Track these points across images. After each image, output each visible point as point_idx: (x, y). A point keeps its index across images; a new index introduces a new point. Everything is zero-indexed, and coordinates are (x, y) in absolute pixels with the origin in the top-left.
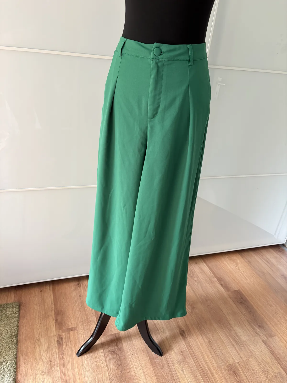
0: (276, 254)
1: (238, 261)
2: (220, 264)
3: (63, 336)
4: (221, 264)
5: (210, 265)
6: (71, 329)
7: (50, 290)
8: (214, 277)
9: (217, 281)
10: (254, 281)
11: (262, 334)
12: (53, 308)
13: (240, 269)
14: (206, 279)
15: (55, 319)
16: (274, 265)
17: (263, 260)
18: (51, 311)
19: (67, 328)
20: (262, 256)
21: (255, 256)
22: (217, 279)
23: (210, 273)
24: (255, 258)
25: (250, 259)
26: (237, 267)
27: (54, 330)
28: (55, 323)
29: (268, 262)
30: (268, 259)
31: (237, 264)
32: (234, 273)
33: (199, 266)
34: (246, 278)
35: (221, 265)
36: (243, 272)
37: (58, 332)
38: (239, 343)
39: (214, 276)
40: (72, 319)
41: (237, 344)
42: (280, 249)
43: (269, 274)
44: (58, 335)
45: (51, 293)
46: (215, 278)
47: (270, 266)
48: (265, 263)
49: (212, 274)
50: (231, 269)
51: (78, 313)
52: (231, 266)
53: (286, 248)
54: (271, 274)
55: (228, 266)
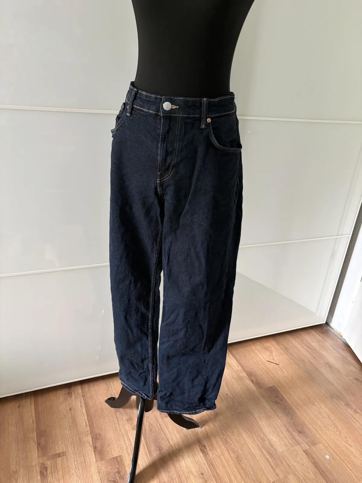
0: (319, 336)
1: (273, 349)
2: (249, 354)
3: (47, 464)
4: (251, 354)
5: (237, 356)
6: (59, 455)
7: (31, 403)
8: (242, 371)
9: (247, 377)
10: (292, 374)
11: (303, 442)
12: (35, 429)
13: (275, 359)
14: (233, 374)
15: (38, 443)
16: (317, 351)
17: (303, 345)
18: (33, 432)
19: (53, 454)
20: (302, 340)
21: (293, 341)
22: (246, 374)
23: (237, 367)
25: (287, 345)
26: (271, 356)
27: (36, 458)
28: (37, 447)
29: (310, 347)
30: (309, 344)
31: (271, 352)
34: (283, 370)
36: (279, 362)
37: (41, 461)
38: (274, 456)
40: (59, 440)
41: (272, 457)
42: (323, 329)
43: (311, 362)
44: (42, 463)
45: (33, 407)
47: (311, 353)
48: (305, 349)
49: (240, 367)
50: (264, 360)
51: (67, 432)
52: (264, 356)
53: (331, 328)
54: (313, 362)
55: (261, 356)
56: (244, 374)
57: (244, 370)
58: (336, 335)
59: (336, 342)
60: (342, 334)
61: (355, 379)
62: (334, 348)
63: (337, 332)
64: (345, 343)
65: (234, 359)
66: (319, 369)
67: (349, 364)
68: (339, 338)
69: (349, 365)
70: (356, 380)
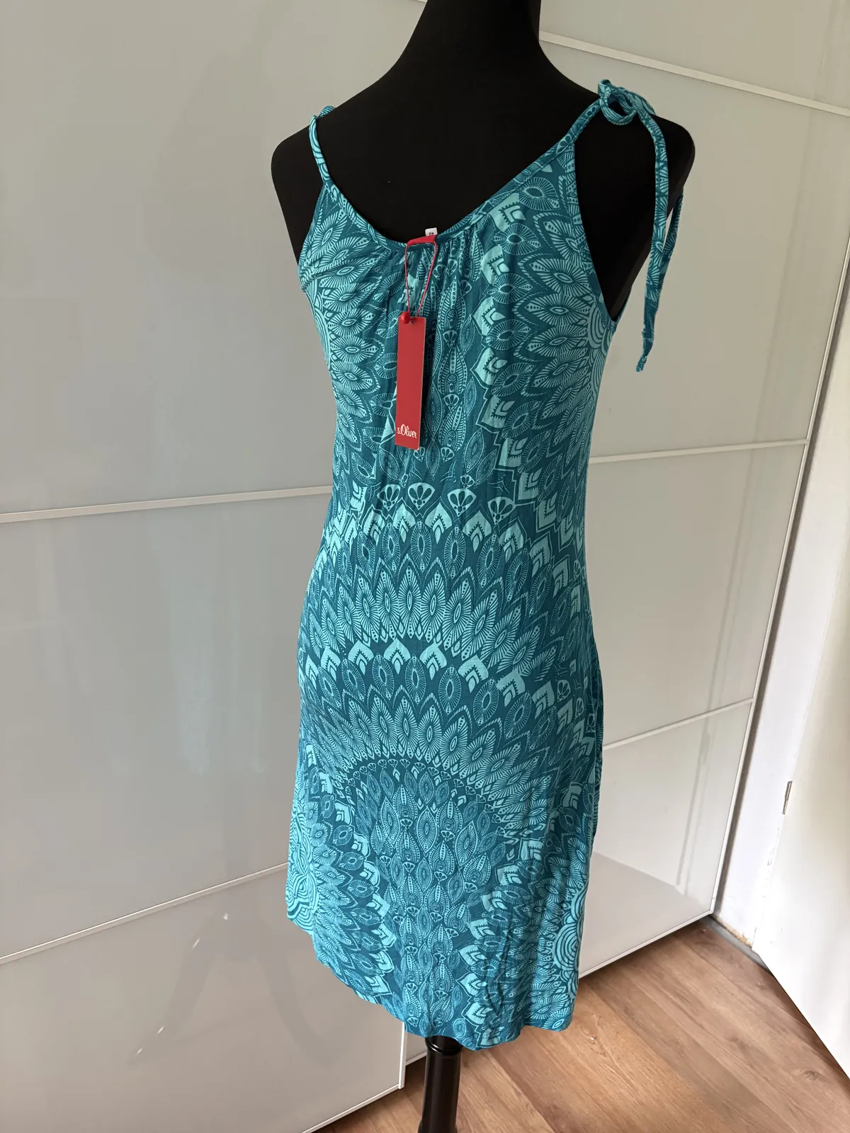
0: (699, 958)
1: (595, 1017)
2: (541, 1046)
4: (545, 1047)
5: (511, 1061)
8: (532, 1111)
9: (547, 1126)
10: (657, 1090)
13: (606, 1048)
14: (510, 1124)
16: (702, 1006)
17: (666, 992)
20: (661, 976)
21: (642, 986)
22: (544, 1117)
23: (516, 1098)
24: (642, 989)
25: (628, 1000)
26: (594, 1043)
29: (684, 997)
30: (678, 983)
31: (593, 1032)
32: (590, 1070)
33: (479, 1078)
34: (632, 1081)
35: (544, 1050)
36: (619, 1059)
39: (533, 1105)
42: (703, 932)
43: (697, 1044)
46: (538, 1113)
47: (691, 1014)
48: (673, 1002)
49: (525, 1099)
50: (579, 1060)
52: (578, 1046)
53: (720, 929)
54: (699, 1041)
55: (570, 1048)
56: (538, 1119)
57: (537, 1104)
58: (734, 946)
59: (741, 967)
60: (749, 942)
61: (806, 1073)
62: (740, 988)
63: (737, 934)
64: (758, 964)
65: (503, 1072)
66: (718, 1060)
67: (784, 1030)
68: (744, 953)
69: (784, 1033)
70: (812, 1076)
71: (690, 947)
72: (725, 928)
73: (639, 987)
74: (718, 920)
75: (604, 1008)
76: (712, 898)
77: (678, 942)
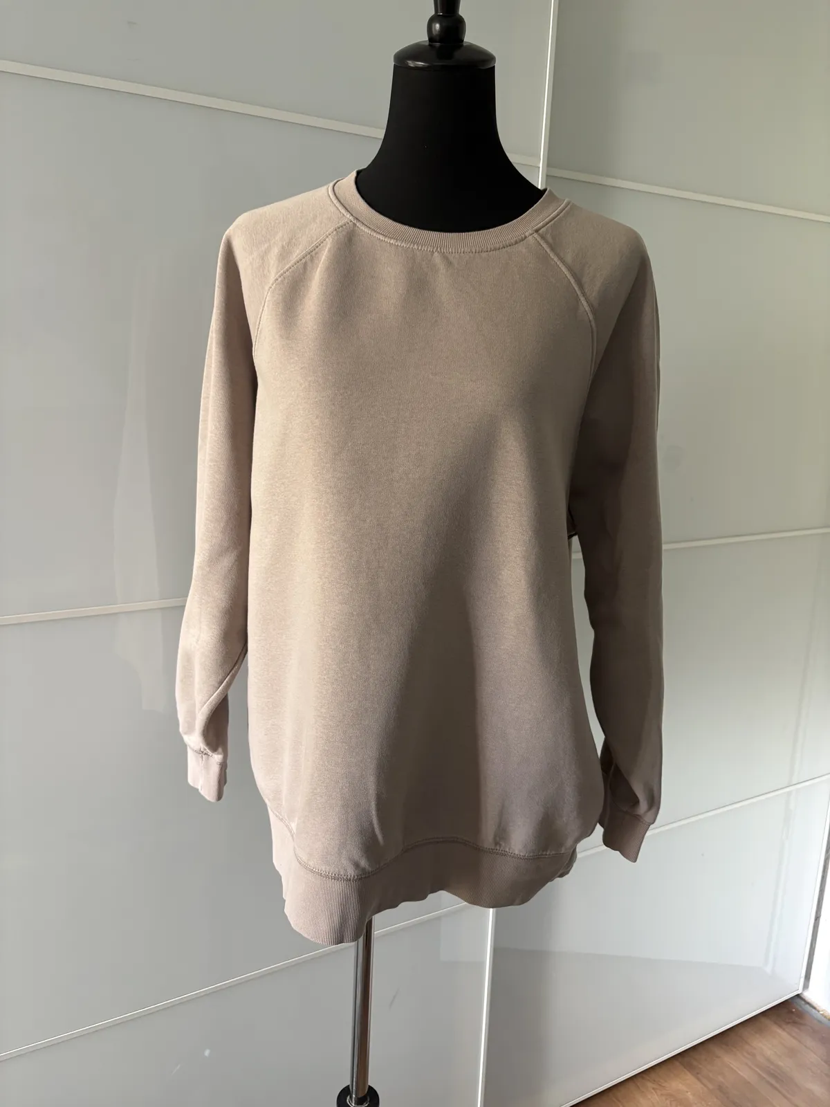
0: (789, 1036)
20: (753, 1055)
24: (735, 1069)
30: (772, 1063)
42: (792, 1012)
47: (786, 1094)
53: (807, 1006)
63: (826, 1014)
71: (780, 1026)
72: (815, 1008)
73: (732, 1066)
74: (807, 999)
75: (699, 1086)
76: (800, 978)
77: (766, 1021)
